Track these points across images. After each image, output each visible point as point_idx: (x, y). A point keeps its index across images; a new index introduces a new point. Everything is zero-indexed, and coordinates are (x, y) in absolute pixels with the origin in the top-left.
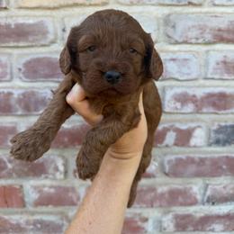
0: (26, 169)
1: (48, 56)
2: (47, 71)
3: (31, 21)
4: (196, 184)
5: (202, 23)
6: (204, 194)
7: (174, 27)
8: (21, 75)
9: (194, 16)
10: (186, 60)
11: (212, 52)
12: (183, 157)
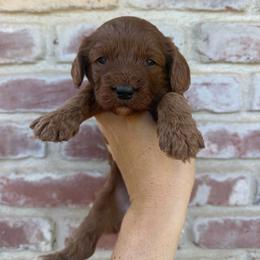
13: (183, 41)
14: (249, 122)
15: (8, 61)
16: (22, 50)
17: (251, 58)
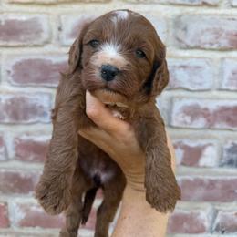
0: (12, 185)
1: (42, 57)
2: (39, 75)
3: (24, 18)
4: (204, 209)
5: (217, 26)
6: (213, 221)
7: (185, 29)
8: (10, 78)
9: (208, 18)
10: (198, 67)
11: (227, 60)
12: (191, 178)
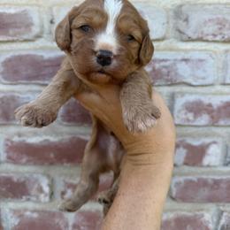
13: (165, 21)
14: (222, 94)
15: (10, 38)
16: (23, 29)
17: (226, 37)
